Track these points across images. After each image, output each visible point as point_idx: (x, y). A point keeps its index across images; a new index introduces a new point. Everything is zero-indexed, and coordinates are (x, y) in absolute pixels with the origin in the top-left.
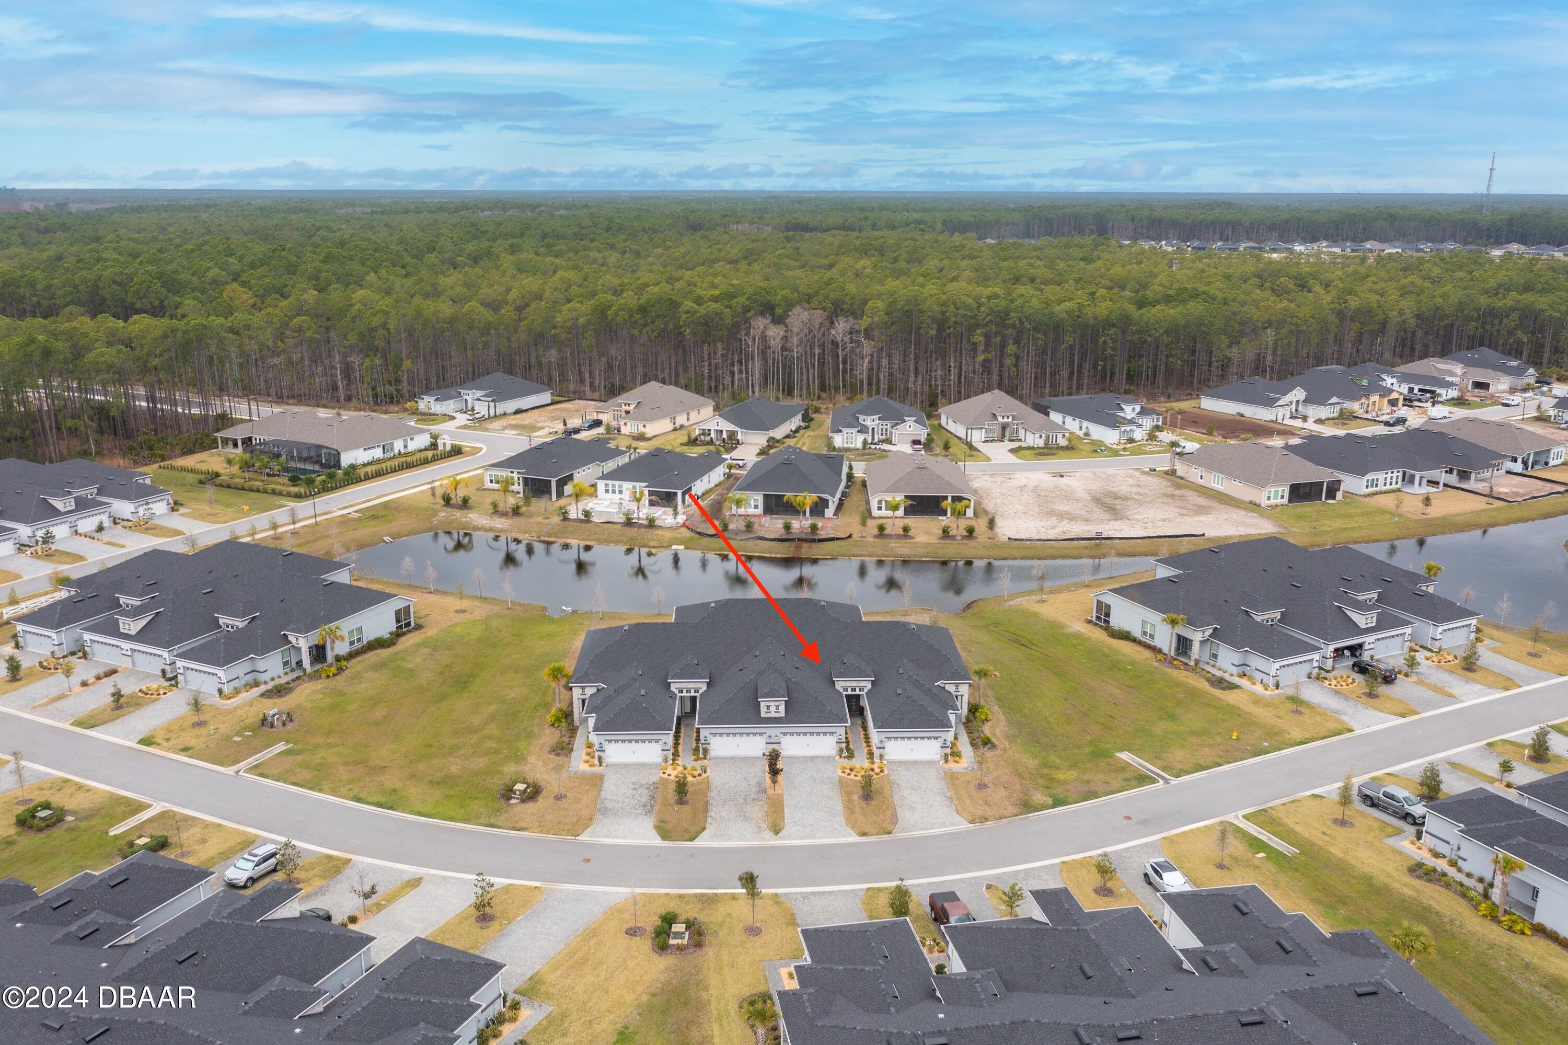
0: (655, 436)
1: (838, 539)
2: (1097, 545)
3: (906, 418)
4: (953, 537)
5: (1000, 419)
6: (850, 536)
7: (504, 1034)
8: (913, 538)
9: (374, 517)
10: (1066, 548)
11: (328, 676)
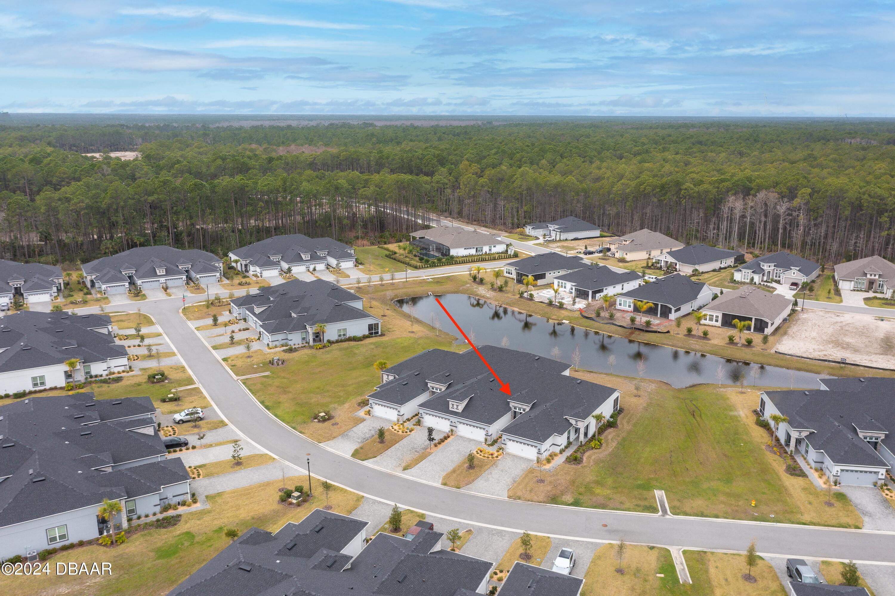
0: (630, 261)
1: (659, 332)
2: (841, 368)
3: (792, 267)
4: (736, 344)
5: (868, 276)
6: (668, 332)
7: (179, 510)
8: (709, 340)
9: (438, 282)
10: (815, 365)
11: (317, 349)
